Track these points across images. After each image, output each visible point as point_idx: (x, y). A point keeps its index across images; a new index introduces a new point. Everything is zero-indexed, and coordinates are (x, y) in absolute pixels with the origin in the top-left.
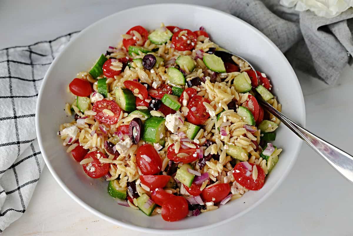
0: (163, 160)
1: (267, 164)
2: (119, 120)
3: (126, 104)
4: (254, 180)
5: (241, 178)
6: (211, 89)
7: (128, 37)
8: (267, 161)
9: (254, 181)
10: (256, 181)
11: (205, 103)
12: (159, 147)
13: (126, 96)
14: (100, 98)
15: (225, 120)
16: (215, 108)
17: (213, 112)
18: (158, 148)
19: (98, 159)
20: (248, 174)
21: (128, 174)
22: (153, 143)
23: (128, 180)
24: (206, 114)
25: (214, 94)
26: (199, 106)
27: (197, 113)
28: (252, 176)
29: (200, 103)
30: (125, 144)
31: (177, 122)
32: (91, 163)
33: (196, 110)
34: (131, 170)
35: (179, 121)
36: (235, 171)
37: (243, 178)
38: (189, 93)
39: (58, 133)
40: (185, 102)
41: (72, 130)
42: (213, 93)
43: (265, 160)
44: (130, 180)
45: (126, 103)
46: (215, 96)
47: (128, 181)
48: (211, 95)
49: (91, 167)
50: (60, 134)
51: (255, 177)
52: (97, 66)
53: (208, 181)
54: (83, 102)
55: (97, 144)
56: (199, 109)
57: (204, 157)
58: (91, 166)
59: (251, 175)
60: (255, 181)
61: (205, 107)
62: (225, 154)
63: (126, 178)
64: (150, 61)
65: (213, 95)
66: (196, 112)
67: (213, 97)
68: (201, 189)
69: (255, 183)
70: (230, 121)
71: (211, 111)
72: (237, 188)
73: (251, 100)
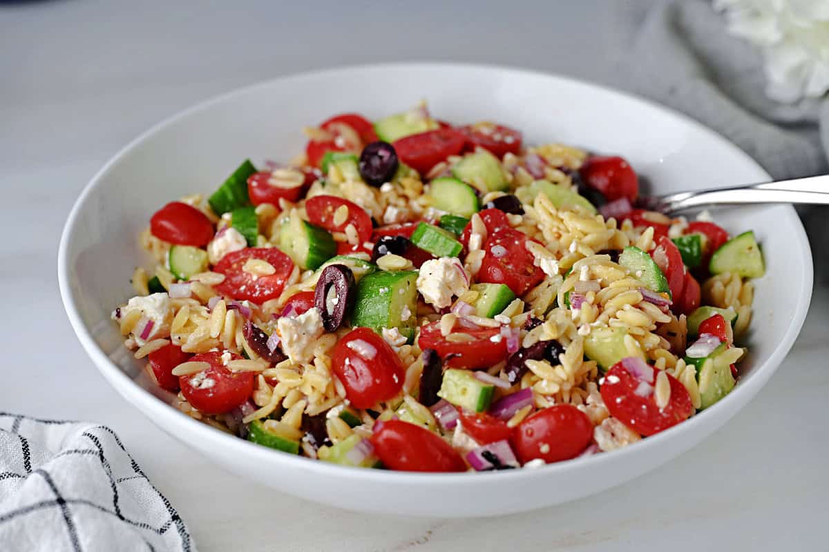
0: (407, 367)
1: (697, 377)
2: (286, 287)
3: (310, 249)
4: (658, 409)
5: (624, 397)
6: (551, 214)
7: (321, 137)
8: (698, 369)
9: (661, 411)
10: (666, 410)
11: (529, 245)
12: (398, 337)
13: (310, 230)
14: (238, 242)
15: (583, 277)
16: (558, 256)
17: (554, 262)
18: (395, 340)
19: (224, 364)
20: (643, 390)
21: (307, 391)
22: (380, 330)
23: (305, 409)
24: (534, 270)
25: (559, 228)
26: (513, 250)
27: (508, 264)
28: (654, 397)
29: (517, 242)
30: (303, 322)
31: (451, 273)
32: (203, 373)
33: (505, 256)
34: (317, 377)
35: (458, 274)
36: (606, 380)
37: (628, 398)
38: (487, 221)
39: (114, 313)
40: (475, 241)
41: (155, 300)
42: (556, 223)
43: (692, 367)
44: (313, 410)
45: (311, 246)
46: (561, 232)
47: (306, 412)
48: (551, 230)
49: (203, 379)
50: (118, 315)
51: (662, 399)
52: (233, 181)
53: (530, 407)
54: (187, 257)
55: (222, 330)
56: (512, 255)
57: (522, 350)
58: (205, 377)
59: (652, 395)
60: (664, 412)
61: (531, 254)
62: (579, 346)
63: (302, 404)
64: (381, 157)
65: (555, 230)
66: (505, 260)
67: (556, 235)
68: (511, 424)
69: (662, 416)
70: (599, 281)
71: (547, 260)
72: (613, 435)
73: (660, 246)
